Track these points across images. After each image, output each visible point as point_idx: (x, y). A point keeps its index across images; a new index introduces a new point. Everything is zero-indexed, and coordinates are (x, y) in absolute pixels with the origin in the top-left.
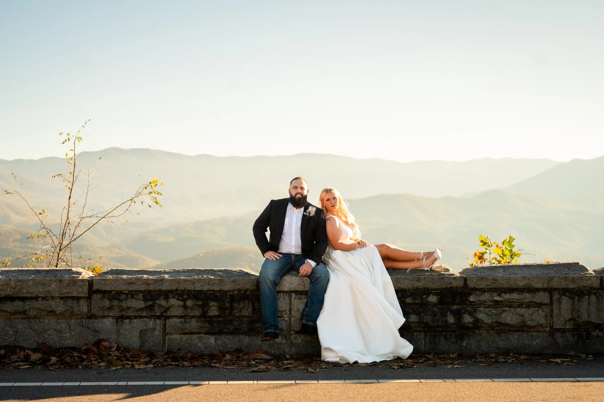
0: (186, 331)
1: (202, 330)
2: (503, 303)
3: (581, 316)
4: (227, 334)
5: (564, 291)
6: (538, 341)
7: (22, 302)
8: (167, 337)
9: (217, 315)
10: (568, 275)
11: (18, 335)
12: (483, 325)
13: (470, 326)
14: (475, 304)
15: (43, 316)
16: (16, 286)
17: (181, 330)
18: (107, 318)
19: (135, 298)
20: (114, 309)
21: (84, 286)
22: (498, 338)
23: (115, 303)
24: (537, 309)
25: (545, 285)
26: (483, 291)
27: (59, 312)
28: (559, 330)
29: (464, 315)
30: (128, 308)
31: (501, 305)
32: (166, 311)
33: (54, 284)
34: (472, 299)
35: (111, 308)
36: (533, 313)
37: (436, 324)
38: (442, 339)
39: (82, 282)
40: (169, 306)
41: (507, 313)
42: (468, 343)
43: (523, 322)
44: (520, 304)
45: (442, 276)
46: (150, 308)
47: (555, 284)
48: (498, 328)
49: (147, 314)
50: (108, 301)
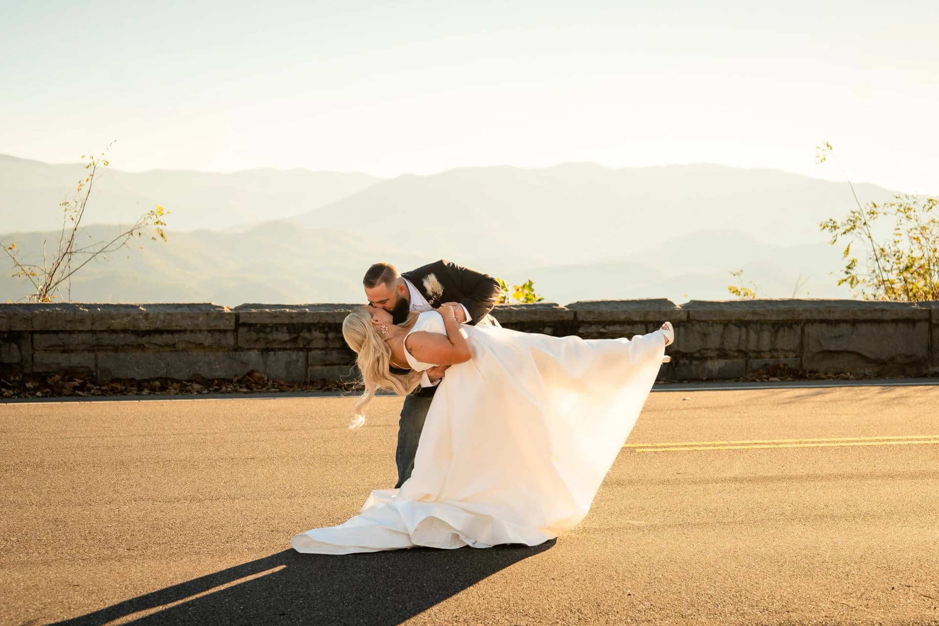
0: (328, 362)
7: (171, 335)
8: (309, 368)
11: (170, 367)
15: (191, 348)
16: (165, 320)
17: (323, 361)
18: (253, 351)
19: (279, 330)
20: (260, 341)
21: (231, 319)
23: (262, 335)
25: (642, 319)
26: (590, 324)
27: (207, 345)
30: (273, 340)
32: (308, 344)
33: (201, 317)
34: (581, 331)
35: (257, 341)
39: (229, 315)
40: (312, 338)
45: (554, 310)
46: (294, 340)
47: (651, 317)
49: (291, 346)
50: (254, 334)
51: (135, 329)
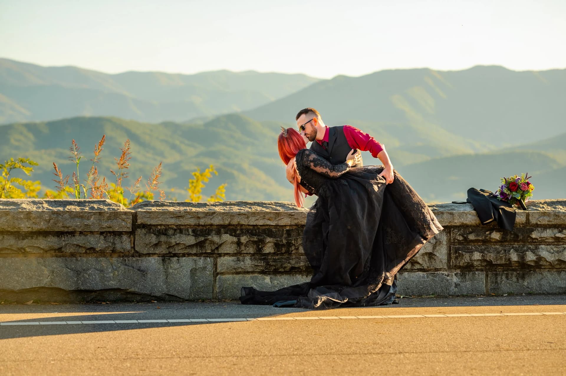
0: (240, 270)
1: (256, 269)
2: (564, 240)
4: (282, 273)
7: (56, 237)
8: (218, 277)
9: (272, 252)
11: (55, 275)
12: (545, 263)
13: (532, 264)
14: (536, 241)
15: (81, 253)
16: (50, 220)
17: (234, 269)
18: (153, 256)
19: (184, 233)
20: (161, 245)
21: (127, 219)
22: (558, 277)
23: (163, 238)
27: (99, 249)
29: (527, 252)
30: (177, 244)
31: (562, 242)
32: (217, 248)
33: (93, 217)
34: (534, 235)
35: (157, 244)
37: (499, 262)
38: (504, 277)
39: (125, 215)
40: (223, 242)
42: (529, 282)
46: (201, 244)
48: (558, 267)
49: (197, 251)
50: (155, 236)
51: (15, 230)
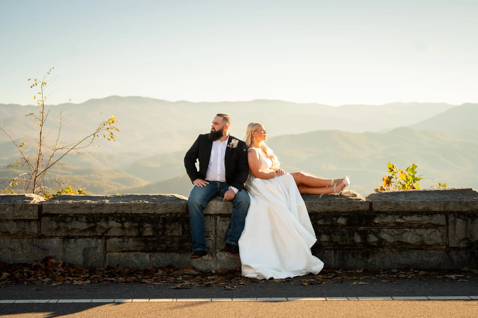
0: (125, 249)
1: (138, 248)
2: (404, 224)
3: (473, 236)
4: (160, 251)
5: (459, 214)
6: (435, 258)
8: (107, 255)
9: (151, 235)
10: (462, 200)
12: (387, 244)
13: (375, 245)
14: (379, 225)
17: (120, 248)
18: (55, 238)
19: (79, 220)
20: (61, 230)
21: (34, 210)
22: (399, 255)
23: (62, 224)
24: (434, 230)
25: (441, 209)
26: (386, 214)
27: (13, 232)
28: (454, 248)
29: (370, 235)
30: (73, 229)
31: (402, 226)
32: (106, 232)
33: (8, 208)
34: (376, 221)
35: (58, 229)
36: (431, 234)
37: (344, 243)
38: (350, 256)
39: (33, 207)
40: (109, 227)
41: (408, 233)
42: (373, 259)
43: (422, 241)
44: (419, 225)
45: (350, 201)
46: (93, 229)
47: (451, 208)
48: (399, 247)
49: (90, 234)
50: (55, 223)
